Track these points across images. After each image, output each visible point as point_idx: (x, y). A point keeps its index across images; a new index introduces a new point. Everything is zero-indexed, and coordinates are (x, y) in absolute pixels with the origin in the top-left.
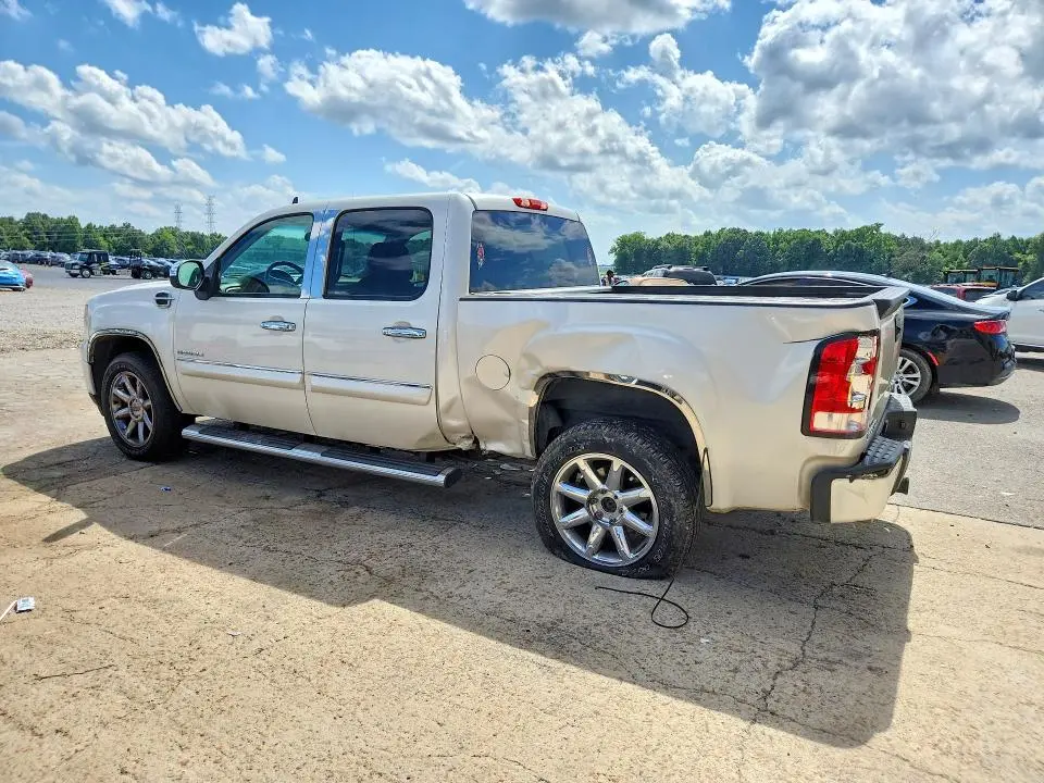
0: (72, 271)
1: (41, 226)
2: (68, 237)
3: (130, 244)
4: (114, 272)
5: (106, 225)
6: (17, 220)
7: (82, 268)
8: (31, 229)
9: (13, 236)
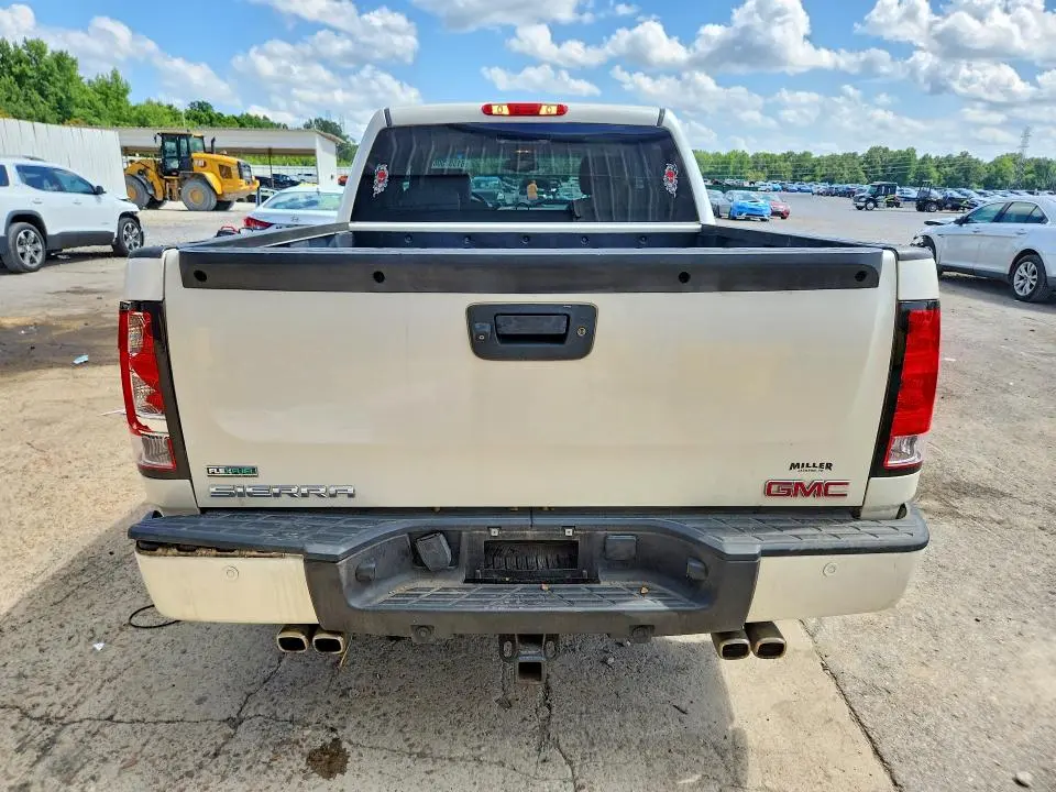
0: (859, 204)
1: (879, 159)
2: (901, 170)
3: (961, 174)
4: (898, 205)
5: (942, 155)
6: (860, 154)
7: (868, 200)
8: (869, 163)
9: (853, 171)
